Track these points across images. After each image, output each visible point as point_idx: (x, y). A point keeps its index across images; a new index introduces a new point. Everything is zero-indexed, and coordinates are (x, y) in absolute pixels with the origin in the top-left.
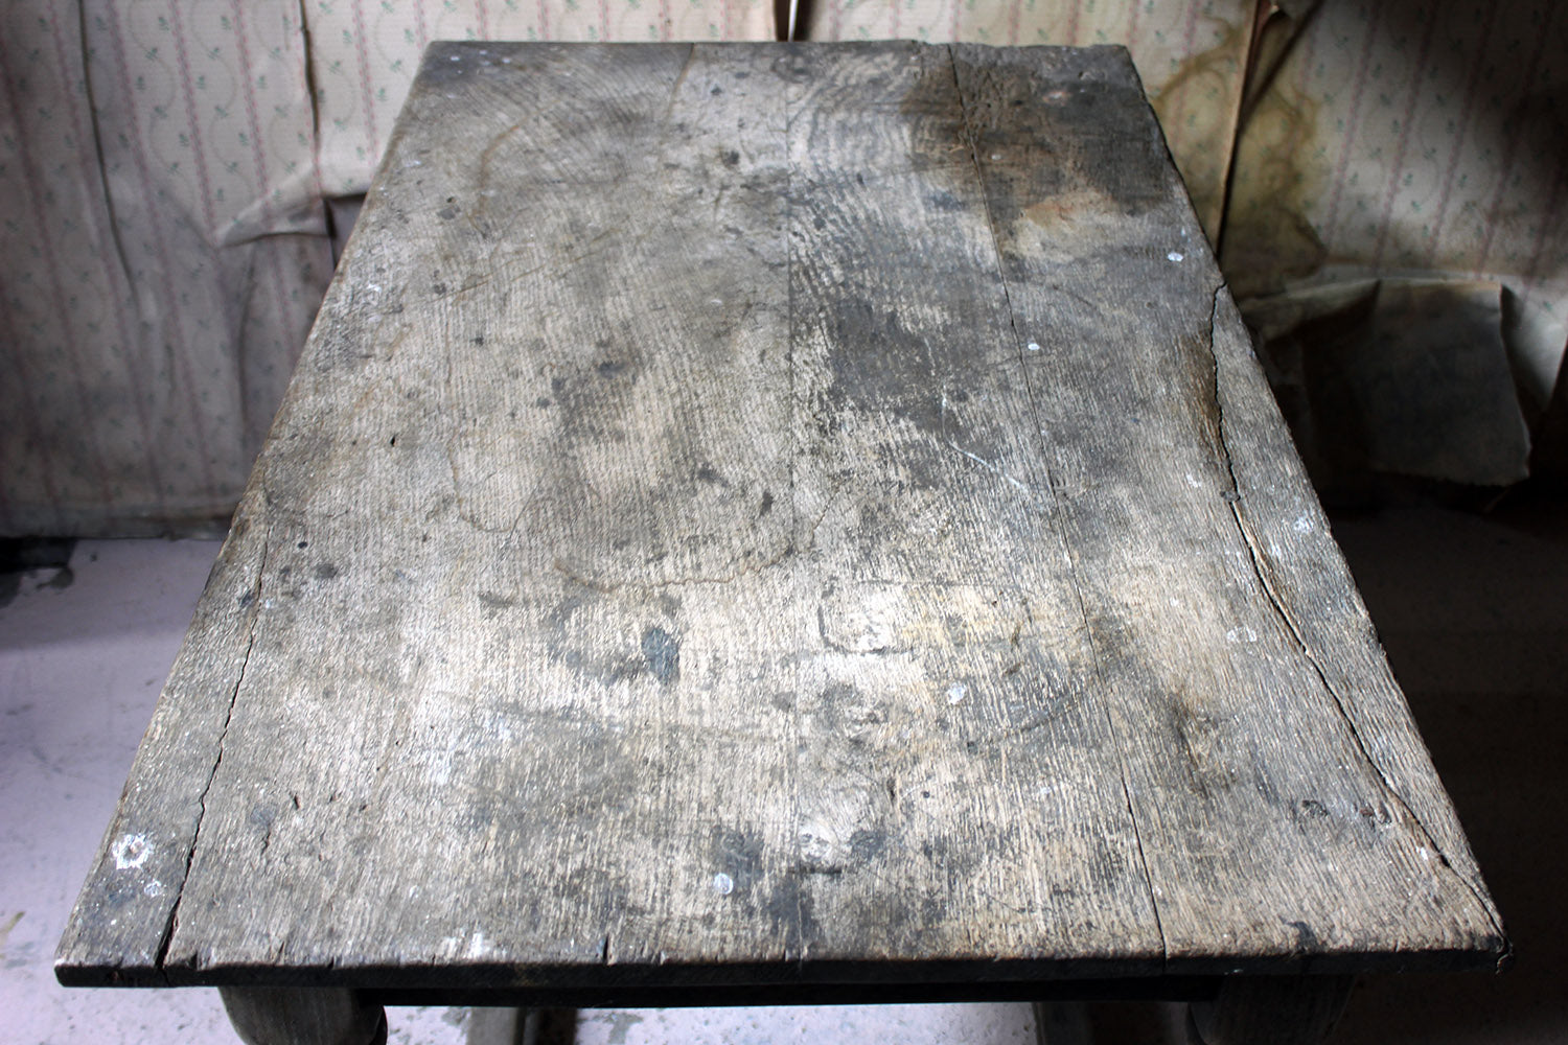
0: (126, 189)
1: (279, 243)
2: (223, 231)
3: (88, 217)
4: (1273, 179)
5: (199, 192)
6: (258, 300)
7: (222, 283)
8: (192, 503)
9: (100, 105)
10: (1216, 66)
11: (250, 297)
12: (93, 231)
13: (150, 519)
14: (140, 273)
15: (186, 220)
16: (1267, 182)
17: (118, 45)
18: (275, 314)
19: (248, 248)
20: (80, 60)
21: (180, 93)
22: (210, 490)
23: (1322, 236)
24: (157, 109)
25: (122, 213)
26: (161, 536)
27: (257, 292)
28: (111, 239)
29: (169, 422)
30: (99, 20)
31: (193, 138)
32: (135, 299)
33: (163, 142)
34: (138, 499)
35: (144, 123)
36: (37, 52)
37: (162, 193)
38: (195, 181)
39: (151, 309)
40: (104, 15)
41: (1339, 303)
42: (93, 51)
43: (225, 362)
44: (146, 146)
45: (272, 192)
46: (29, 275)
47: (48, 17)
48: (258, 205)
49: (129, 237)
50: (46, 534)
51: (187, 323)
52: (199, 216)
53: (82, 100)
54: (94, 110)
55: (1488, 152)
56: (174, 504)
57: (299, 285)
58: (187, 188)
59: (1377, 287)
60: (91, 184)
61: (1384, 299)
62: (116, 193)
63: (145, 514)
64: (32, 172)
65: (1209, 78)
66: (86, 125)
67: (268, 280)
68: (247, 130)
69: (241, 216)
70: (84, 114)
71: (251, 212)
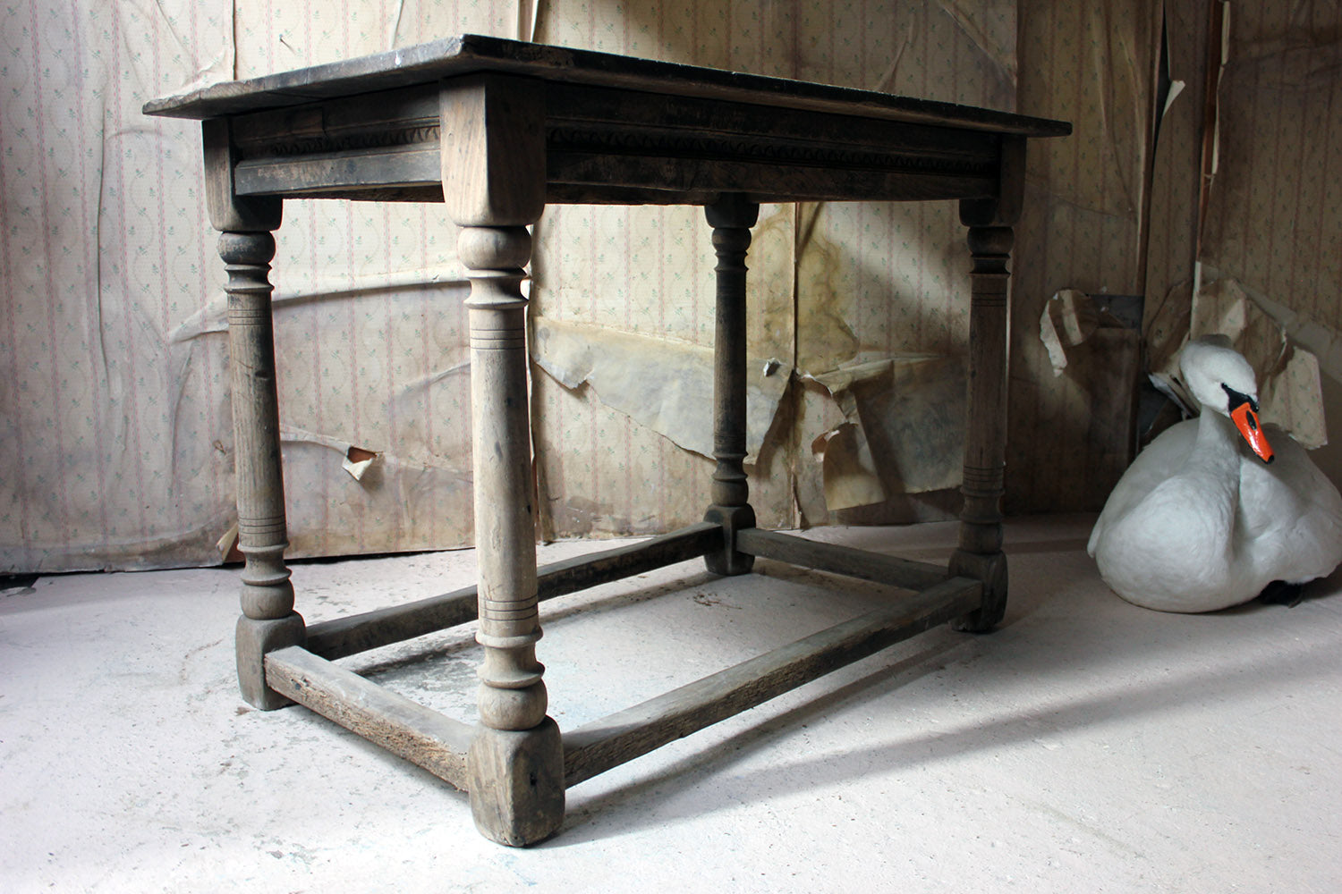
0: (112, 302)
1: (210, 340)
2: (172, 333)
3: (84, 322)
4: (820, 295)
5: (160, 304)
6: (191, 382)
7: (168, 368)
8: (127, 541)
9: (104, 245)
10: (777, 225)
11: (187, 379)
12: (86, 331)
13: (96, 556)
14: (115, 362)
15: (150, 323)
16: (818, 298)
17: (121, 207)
18: (203, 392)
19: (189, 344)
20: (97, 213)
21: (157, 237)
22: (142, 531)
23: (854, 332)
24: (140, 248)
25: (108, 319)
26: (102, 572)
27: (192, 375)
28: (98, 336)
29: (119, 476)
30: (111, 189)
31: (161, 269)
32: (108, 380)
33: (140, 270)
34: (88, 540)
35: (130, 258)
36: (69, 209)
37: (136, 304)
38: (159, 297)
39: (118, 389)
40: (115, 188)
41: (872, 373)
42: (105, 209)
43: (163, 428)
44: (130, 274)
45: (209, 304)
46: (37, 363)
47: (79, 188)
48: (199, 313)
49: (108, 336)
50: (16, 571)
51: (141, 399)
52: (159, 323)
53: (93, 239)
54: (99, 247)
55: (938, 277)
56: (114, 543)
57: (220, 371)
58: (152, 304)
59: (892, 363)
60: (90, 297)
61: (898, 373)
62: (104, 306)
63: (93, 551)
64: (51, 289)
65: (775, 232)
66: (93, 258)
67: (199, 367)
68: (197, 264)
69: (185, 322)
70: (93, 249)
71: (193, 321)
